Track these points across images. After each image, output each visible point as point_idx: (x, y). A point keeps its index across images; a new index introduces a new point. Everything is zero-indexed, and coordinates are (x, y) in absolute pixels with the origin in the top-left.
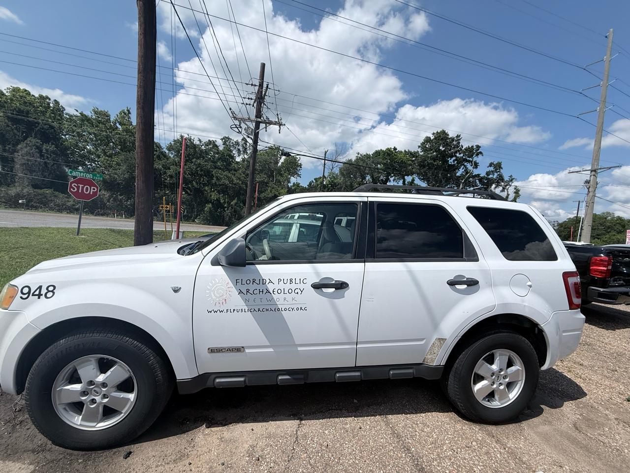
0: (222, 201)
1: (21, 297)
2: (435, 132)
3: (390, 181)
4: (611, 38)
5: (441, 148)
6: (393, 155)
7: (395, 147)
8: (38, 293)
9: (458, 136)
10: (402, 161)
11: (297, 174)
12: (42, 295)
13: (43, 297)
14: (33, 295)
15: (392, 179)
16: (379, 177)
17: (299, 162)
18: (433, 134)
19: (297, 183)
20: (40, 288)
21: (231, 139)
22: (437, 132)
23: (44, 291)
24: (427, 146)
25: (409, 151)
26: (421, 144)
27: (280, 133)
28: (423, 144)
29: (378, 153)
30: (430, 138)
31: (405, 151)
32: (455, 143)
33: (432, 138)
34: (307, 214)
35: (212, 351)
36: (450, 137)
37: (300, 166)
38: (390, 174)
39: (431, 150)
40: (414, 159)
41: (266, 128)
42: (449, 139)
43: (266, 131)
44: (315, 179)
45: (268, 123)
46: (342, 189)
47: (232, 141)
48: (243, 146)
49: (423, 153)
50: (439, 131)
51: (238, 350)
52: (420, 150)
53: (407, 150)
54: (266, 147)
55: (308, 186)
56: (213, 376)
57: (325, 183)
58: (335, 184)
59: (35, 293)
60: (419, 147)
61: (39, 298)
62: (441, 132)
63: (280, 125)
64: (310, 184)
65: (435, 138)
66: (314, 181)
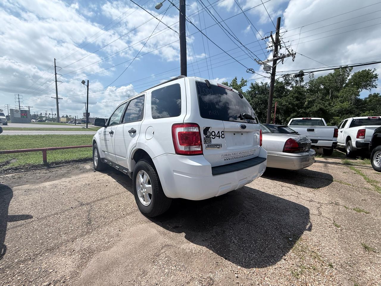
0: (280, 119)
34: (301, 119)
41: (283, 62)
54: (282, 75)
63: (292, 55)
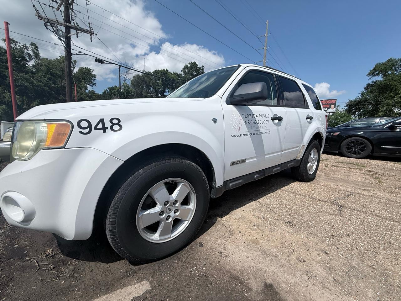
1: (81, 132)
2: (190, 62)
3: (166, 92)
4: (268, 24)
5: (194, 73)
6: (167, 74)
7: (167, 69)
8: (101, 127)
9: (203, 67)
10: (173, 79)
11: (92, 83)
12: (107, 128)
13: (109, 131)
14: (96, 128)
15: (167, 91)
16: (159, 89)
17: (93, 73)
18: (189, 63)
19: (92, 90)
20: (102, 121)
21: (17, 42)
22: (191, 62)
23: (108, 124)
24: (186, 71)
25: (176, 72)
26: (183, 69)
27: (91, 41)
28: (184, 69)
29: (156, 72)
30: (187, 65)
31: (174, 72)
32: (201, 71)
33: (189, 66)
35: (233, 164)
36: (198, 67)
37: (95, 76)
38: (166, 88)
39: (189, 74)
40: (179, 78)
41: (77, 35)
42: (198, 68)
43: (77, 37)
44: (108, 88)
45: (79, 30)
46: (135, 96)
47: (18, 44)
48: (34, 52)
49: (184, 75)
50: (192, 62)
51: (243, 161)
52: (182, 73)
53: (175, 72)
55: (103, 93)
56: (229, 182)
57: (122, 91)
58: (129, 92)
59: (98, 127)
60: (182, 71)
61: (105, 131)
62: (194, 62)
63: (92, 34)
64: (105, 92)
65: (191, 67)
66: (108, 90)
